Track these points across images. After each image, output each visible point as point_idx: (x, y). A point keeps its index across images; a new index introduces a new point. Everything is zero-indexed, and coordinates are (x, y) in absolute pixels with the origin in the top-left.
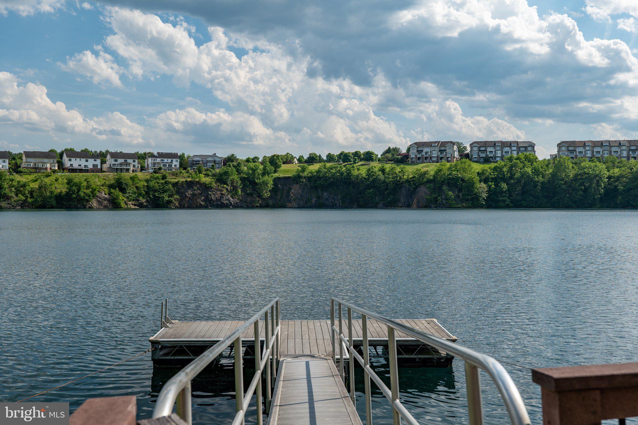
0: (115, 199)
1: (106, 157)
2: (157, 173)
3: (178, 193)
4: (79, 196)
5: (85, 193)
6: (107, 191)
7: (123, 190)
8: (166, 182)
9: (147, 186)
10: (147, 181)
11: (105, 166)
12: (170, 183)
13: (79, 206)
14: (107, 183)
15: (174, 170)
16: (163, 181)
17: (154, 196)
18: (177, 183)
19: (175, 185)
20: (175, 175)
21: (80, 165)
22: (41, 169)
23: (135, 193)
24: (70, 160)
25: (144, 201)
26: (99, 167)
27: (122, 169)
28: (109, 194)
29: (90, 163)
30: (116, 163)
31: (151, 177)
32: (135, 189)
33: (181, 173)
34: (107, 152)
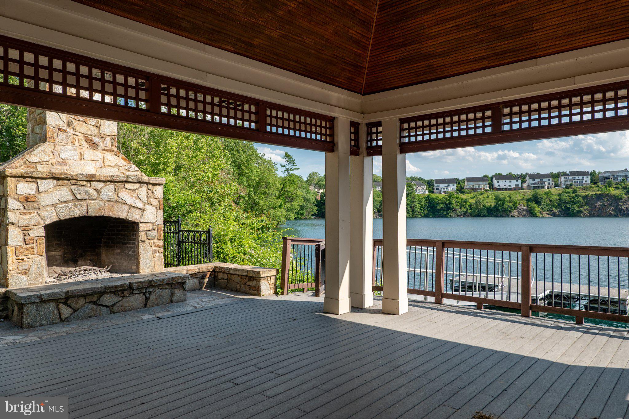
0: (532, 210)
1: (525, 178)
2: (568, 188)
3: (587, 204)
4: (503, 208)
5: (508, 206)
6: (525, 204)
7: (538, 203)
8: (576, 196)
9: (559, 199)
10: (559, 195)
11: (525, 185)
12: (581, 196)
13: (504, 215)
14: (526, 198)
15: (584, 185)
16: (574, 195)
17: (566, 207)
18: (587, 196)
19: (585, 197)
20: (586, 189)
21: (505, 185)
22: (477, 189)
23: (549, 205)
24: (498, 182)
25: (556, 211)
26: (520, 186)
27: (538, 187)
28: (527, 206)
29: (513, 183)
30: (534, 182)
31: (563, 192)
32: (549, 202)
33: (591, 187)
34: (527, 174)
